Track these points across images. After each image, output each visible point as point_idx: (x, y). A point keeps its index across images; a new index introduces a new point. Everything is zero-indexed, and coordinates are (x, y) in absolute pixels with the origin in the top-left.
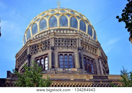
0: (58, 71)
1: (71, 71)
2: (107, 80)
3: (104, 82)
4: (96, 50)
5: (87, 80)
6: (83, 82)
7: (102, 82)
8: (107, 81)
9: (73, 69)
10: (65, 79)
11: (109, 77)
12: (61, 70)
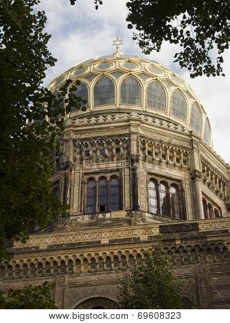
0: (78, 223)
1: (110, 219)
2: (194, 233)
3: (186, 239)
4: (186, 155)
5: (144, 238)
6: (131, 246)
7: (182, 240)
8: (192, 238)
9: (117, 213)
10: (88, 243)
11: (200, 226)
12: (87, 218)
